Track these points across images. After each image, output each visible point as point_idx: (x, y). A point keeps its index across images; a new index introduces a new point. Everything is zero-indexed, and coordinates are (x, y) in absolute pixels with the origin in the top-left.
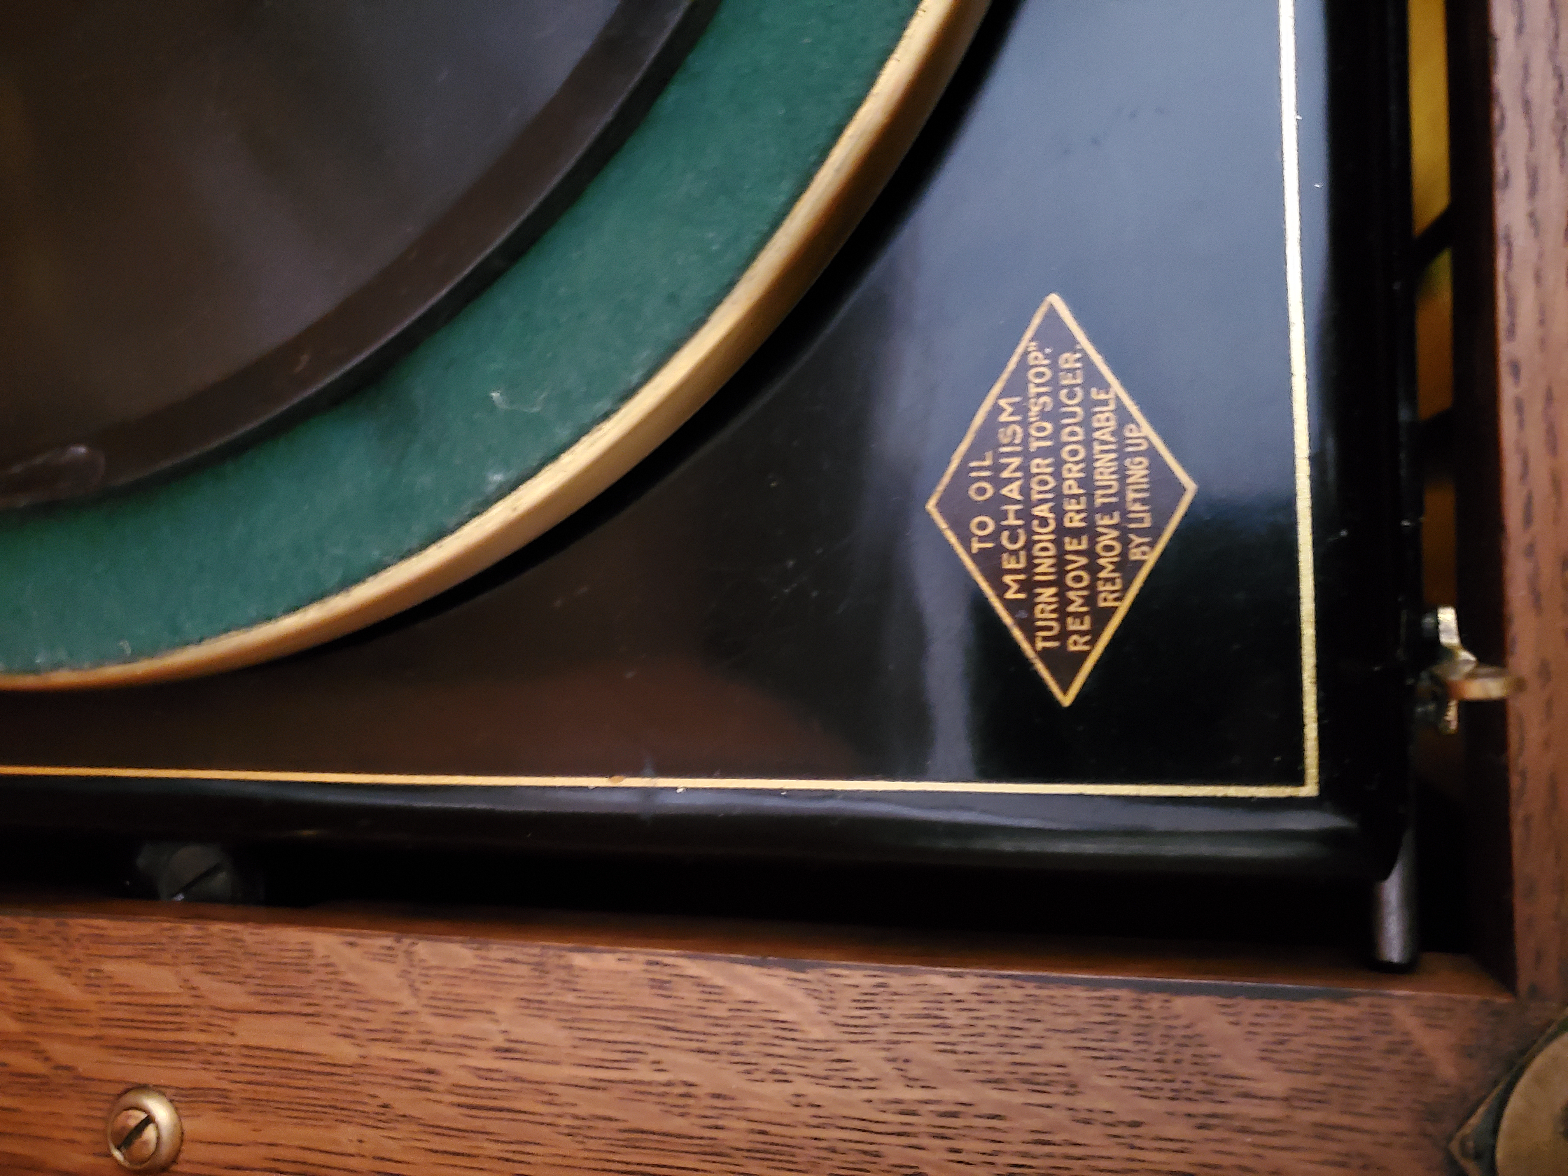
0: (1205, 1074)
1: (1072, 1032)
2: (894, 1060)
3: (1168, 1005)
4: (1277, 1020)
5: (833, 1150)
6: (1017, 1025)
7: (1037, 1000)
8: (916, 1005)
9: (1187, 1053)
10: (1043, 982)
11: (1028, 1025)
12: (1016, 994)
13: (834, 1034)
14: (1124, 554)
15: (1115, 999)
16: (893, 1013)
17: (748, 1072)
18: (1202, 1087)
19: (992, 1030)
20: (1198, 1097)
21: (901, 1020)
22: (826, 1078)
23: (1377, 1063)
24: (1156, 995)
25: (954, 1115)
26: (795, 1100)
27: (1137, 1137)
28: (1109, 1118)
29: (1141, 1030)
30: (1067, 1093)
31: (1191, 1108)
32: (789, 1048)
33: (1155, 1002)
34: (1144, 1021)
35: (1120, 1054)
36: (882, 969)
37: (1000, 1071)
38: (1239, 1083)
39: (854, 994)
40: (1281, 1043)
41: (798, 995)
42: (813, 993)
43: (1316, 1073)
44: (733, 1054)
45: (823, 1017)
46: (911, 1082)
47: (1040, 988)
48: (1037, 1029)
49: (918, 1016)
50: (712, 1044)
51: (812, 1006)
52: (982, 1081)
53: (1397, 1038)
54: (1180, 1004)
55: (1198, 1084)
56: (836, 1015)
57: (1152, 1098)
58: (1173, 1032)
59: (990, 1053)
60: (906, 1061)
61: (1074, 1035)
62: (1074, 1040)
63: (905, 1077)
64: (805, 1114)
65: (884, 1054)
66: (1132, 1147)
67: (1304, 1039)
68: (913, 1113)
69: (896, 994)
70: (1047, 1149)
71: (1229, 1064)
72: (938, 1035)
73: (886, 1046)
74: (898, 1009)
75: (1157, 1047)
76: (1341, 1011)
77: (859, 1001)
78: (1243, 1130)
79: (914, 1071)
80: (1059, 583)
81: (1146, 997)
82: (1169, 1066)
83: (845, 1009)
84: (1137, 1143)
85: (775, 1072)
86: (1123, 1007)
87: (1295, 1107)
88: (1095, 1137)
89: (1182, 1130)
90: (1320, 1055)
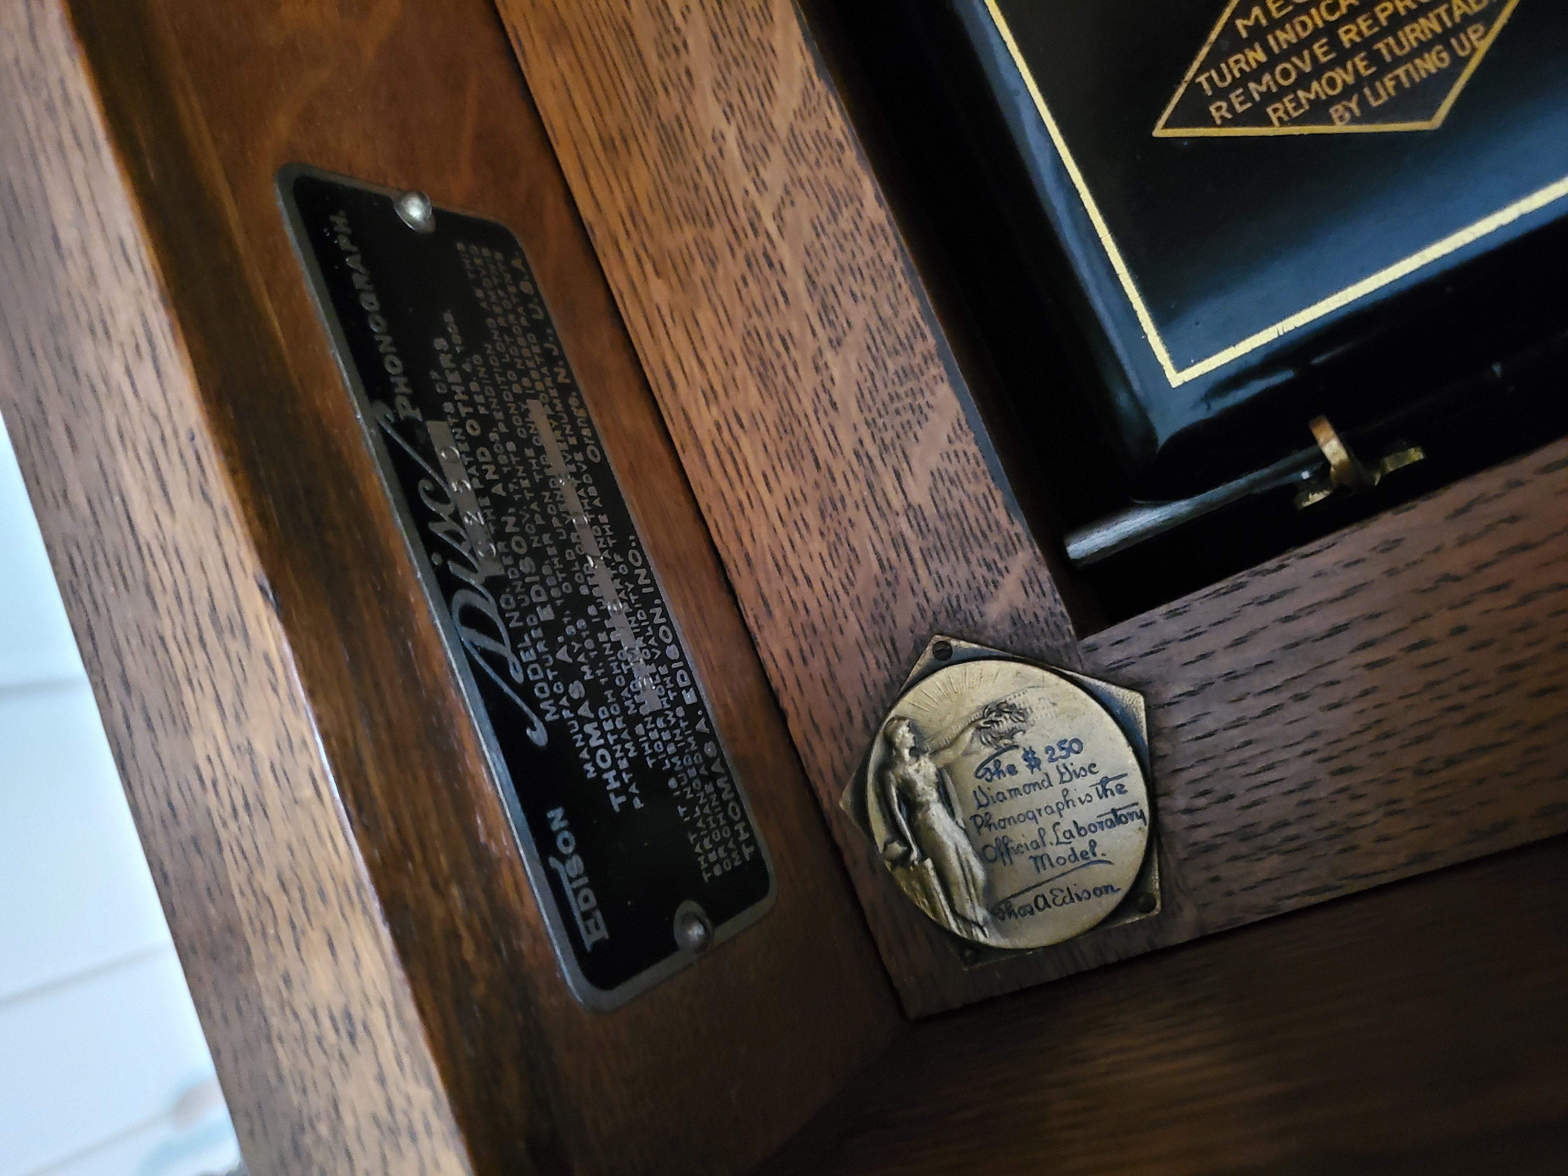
0: (898, 437)
1: (881, 319)
2: (788, 193)
3: (939, 381)
4: (969, 470)
5: (696, 187)
6: (865, 272)
7: (892, 276)
8: (839, 183)
9: (908, 416)
10: (908, 273)
11: (868, 281)
12: (888, 257)
13: (783, 131)
14: (1332, 101)
15: (924, 337)
16: (824, 168)
17: (719, 84)
18: (888, 441)
19: (850, 255)
20: (879, 441)
21: (822, 178)
22: (747, 148)
23: (973, 560)
24: (942, 368)
25: (771, 265)
26: (717, 134)
27: (826, 412)
28: (828, 384)
29: (908, 371)
30: (831, 341)
31: (868, 441)
32: (754, 104)
33: (936, 369)
34: (916, 370)
35: (881, 364)
36: (855, 140)
37: (822, 280)
38: (905, 465)
39: (823, 128)
40: (952, 482)
41: (798, 85)
42: (806, 95)
43: (941, 518)
44: (727, 63)
45: (791, 114)
46: (778, 216)
47: (903, 273)
48: (869, 290)
49: (831, 190)
50: (725, 43)
51: (795, 102)
52: (807, 271)
53: (1001, 565)
54: (944, 390)
55: (888, 436)
56: (799, 125)
57: (860, 406)
58: (918, 395)
59: (831, 264)
60: (792, 203)
61: (879, 322)
62: (874, 324)
63: (779, 209)
64: (711, 150)
65: (788, 181)
66: (816, 412)
67: (964, 498)
68: (756, 233)
69: (840, 161)
70: (781, 349)
71: (915, 451)
72: (824, 215)
73: (796, 181)
74: (827, 171)
75: (901, 391)
76: (1001, 515)
77: (819, 137)
78: (870, 486)
79: (788, 214)
80: (1273, 59)
81: (936, 360)
82: (892, 408)
83: (807, 129)
84: (821, 414)
85: (731, 106)
86: (919, 346)
87: (907, 516)
88: (808, 381)
89: (848, 442)
90: (957, 515)
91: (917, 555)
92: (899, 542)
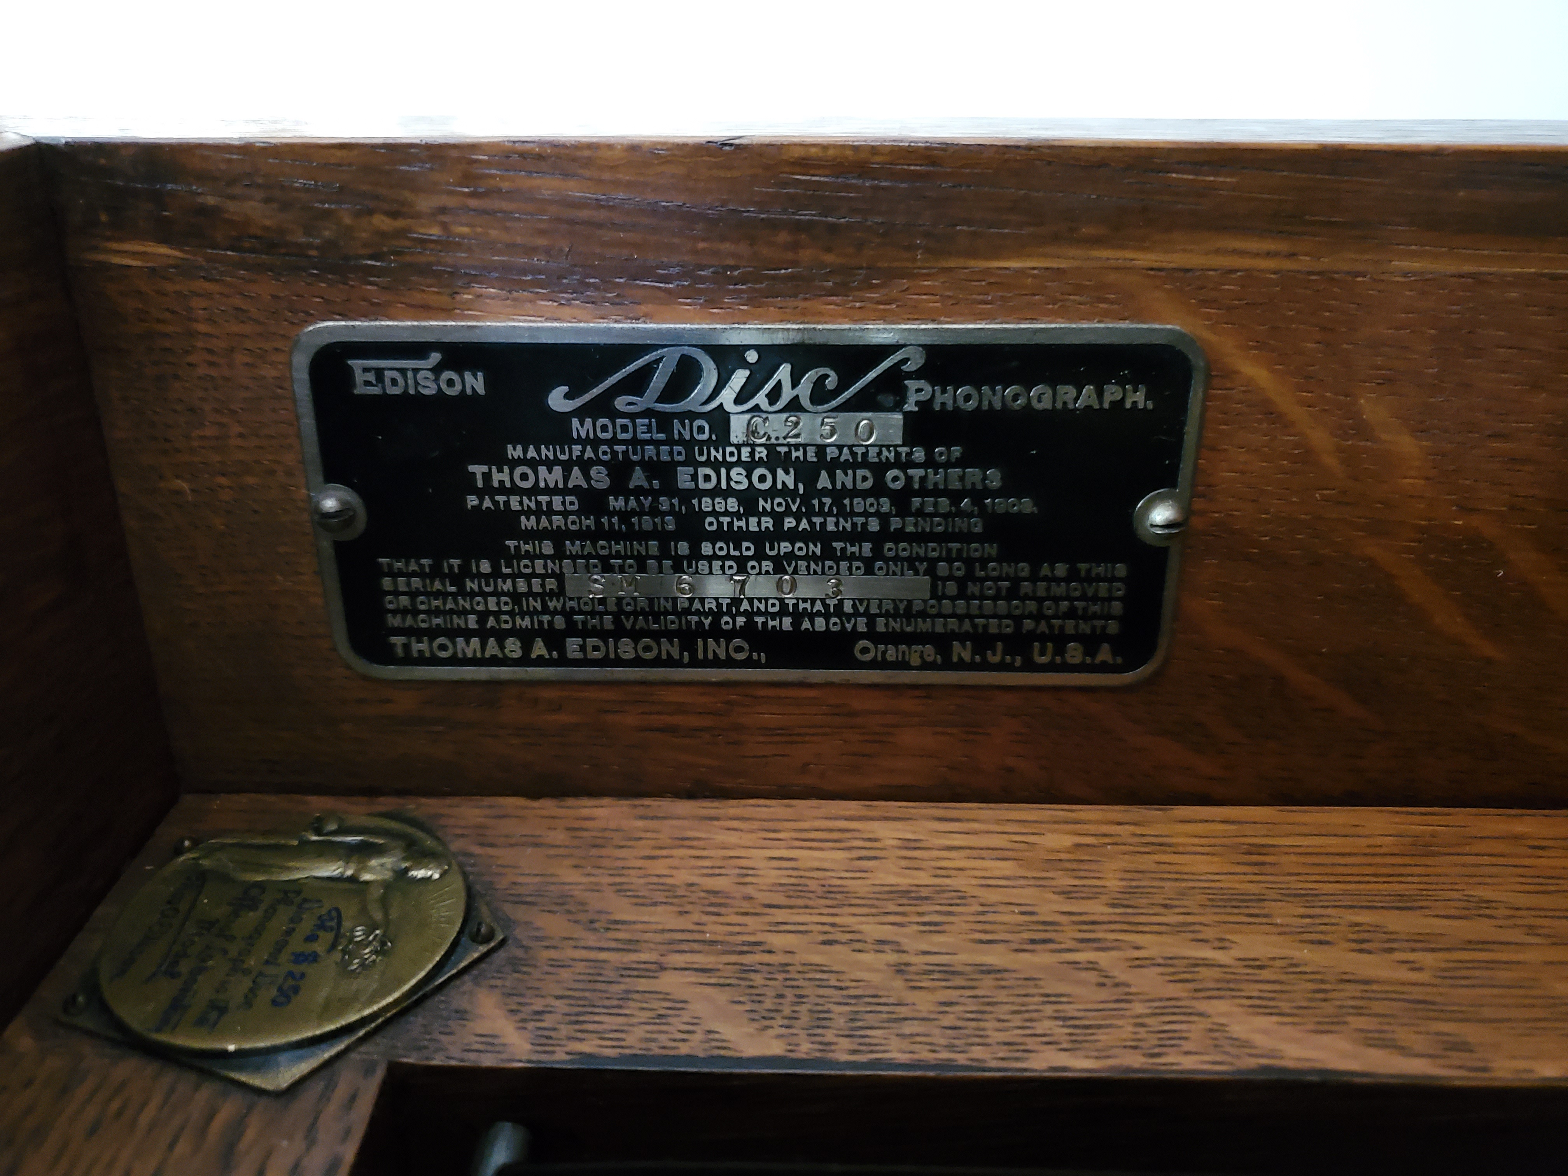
0: (752, 987)
1: (906, 1019)
2: (1117, 985)
3: (790, 1048)
4: (662, 1037)
5: (1165, 906)
6: (973, 1024)
7: (950, 1047)
8: (1103, 1037)
9: (769, 1004)
10: (947, 1065)
11: (960, 1023)
12: (978, 1052)
13: (1202, 1006)
15: (854, 1052)
16: (1130, 1029)
17: (1295, 965)
18: (753, 976)
19: (1002, 1017)
20: (759, 967)
21: (1120, 1022)
22: (1197, 965)
23: (558, 1003)
24: (804, 1056)
25: (1033, 941)
26: (1227, 944)
27: (825, 933)
28: (857, 946)
29: (824, 1023)
30: (908, 964)
31: (767, 958)
32: (1253, 990)
33: (805, 1048)
34: (820, 1031)
35: (849, 1001)
36: (1157, 1071)
37: (988, 981)
38: (713, 981)
39: (1187, 1046)
40: (660, 1016)
41: (1259, 1040)
42: (1245, 1044)
43: (628, 992)
44: (1322, 981)
45: (1223, 1020)
46: (1092, 966)
47: (948, 1060)
48: (947, 1021)
49: (1100, 1027)
50: (1353, 990)
51: (1238, 1029)
52: (1006, 971)
53: (531, 1025)
54: (776, 1049)
55: (758, 979)
56: (1202, 1024)
57: (811, 965)
58: (786, 1022)
59: (1001, 996)
60: (1102, 985)
61: (901, 1016)
62: (903, 1011)
63: (1100, 971)
64: (1209, 933)
65: (1133, 990)
66: (833, 925)
67: (634, 1020)
68: (1082, 941)
69: (1135, 1048)
70: (926, 919)
71: (722, 997)
72: (1070, 1010)
73: (1131, 997)
74: (1127, 1031)
75: (803, 1008)
76: (588, 1047)
77: (1180, 1038)
78: (712, 942)
79: (1092, 977)
81: (818, 1054)
82: (789, 994)
83: (1196, 1029)
84: (827, 928)
85: (1260, 967)
86: (845, 1043)
87: (656, 963)
88: (872, 929)
89: (777, 941)
90: (620, 1007)
91: (603, 956)
92: (631, 946)
